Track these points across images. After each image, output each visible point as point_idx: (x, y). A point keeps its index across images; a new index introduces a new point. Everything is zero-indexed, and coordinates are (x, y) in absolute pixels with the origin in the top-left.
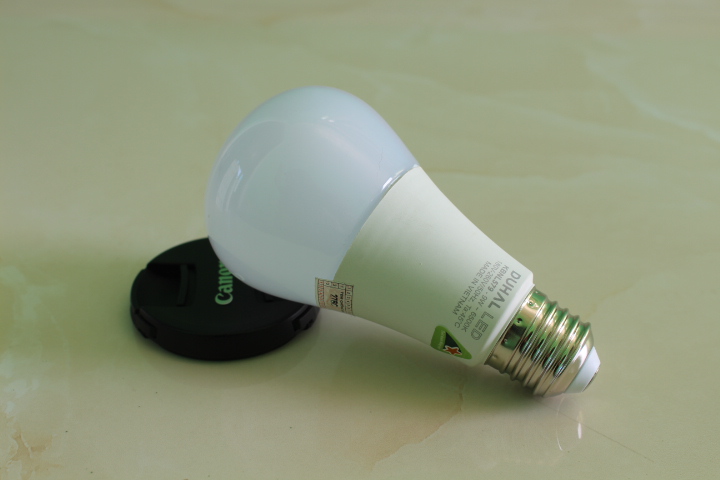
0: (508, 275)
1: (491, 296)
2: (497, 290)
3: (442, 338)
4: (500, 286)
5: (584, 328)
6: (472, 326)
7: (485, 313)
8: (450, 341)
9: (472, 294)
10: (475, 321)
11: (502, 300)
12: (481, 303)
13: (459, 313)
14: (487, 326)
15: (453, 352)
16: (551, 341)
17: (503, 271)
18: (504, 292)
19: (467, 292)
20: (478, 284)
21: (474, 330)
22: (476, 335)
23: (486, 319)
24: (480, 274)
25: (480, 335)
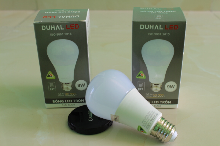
0: (155, 114)
1: (151, 119)
2: (152, 117)
3: (140, 129)
4: (153, 116)
5: (173, 126)
6: (146, 126)
7: (149, 123)
8: (141, 129)
9: (146, 118)
10: (147, 125)
11: (153, 120)
12: (148, 120)
13: (143, 123)
14: (150, 126)
15: (142, 132)
16: (165, 129)
17: (154, 113)
18: (154, 118)
19: (145, 118)
20: (148, 116)
21: (147, 127)
22: (147, 128)
23: (149, 124)
24: (148, 114)
25: (148, 128)
